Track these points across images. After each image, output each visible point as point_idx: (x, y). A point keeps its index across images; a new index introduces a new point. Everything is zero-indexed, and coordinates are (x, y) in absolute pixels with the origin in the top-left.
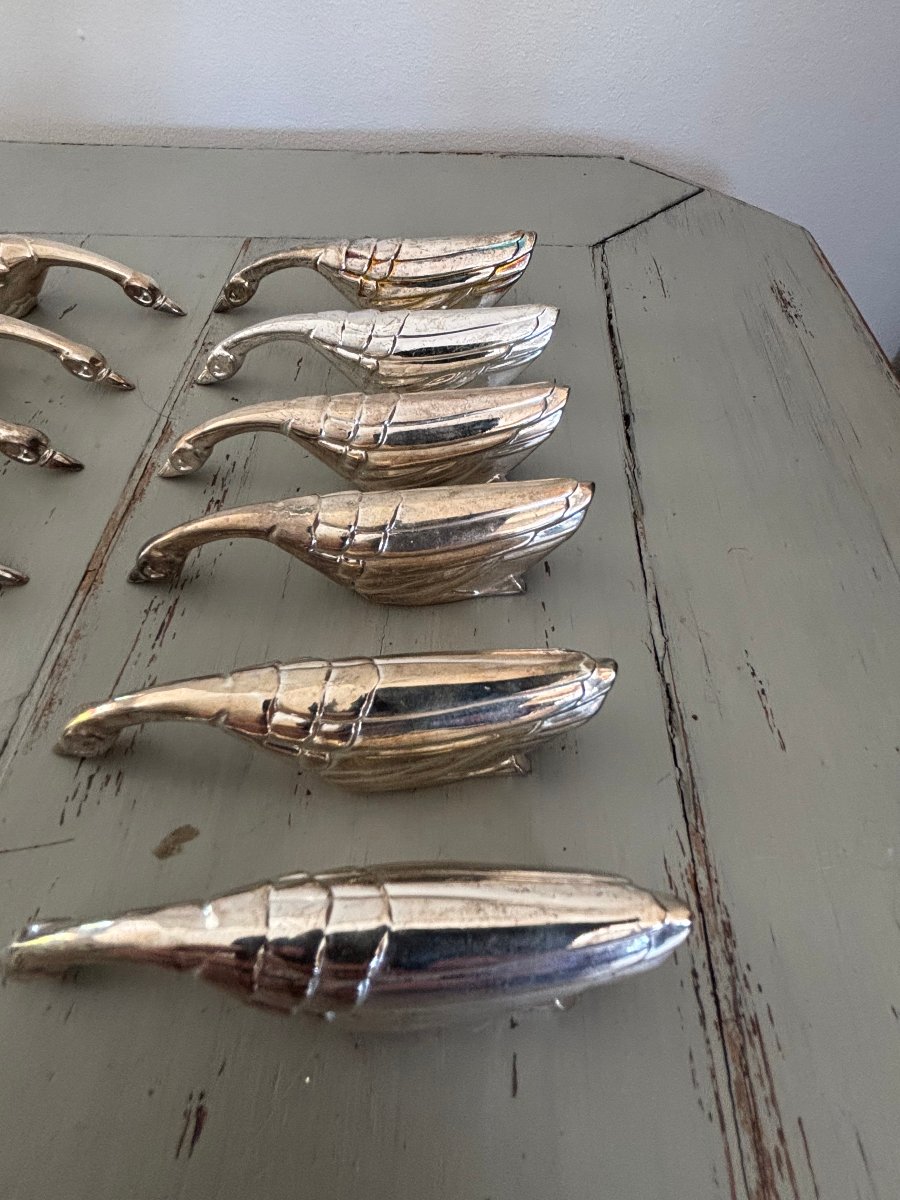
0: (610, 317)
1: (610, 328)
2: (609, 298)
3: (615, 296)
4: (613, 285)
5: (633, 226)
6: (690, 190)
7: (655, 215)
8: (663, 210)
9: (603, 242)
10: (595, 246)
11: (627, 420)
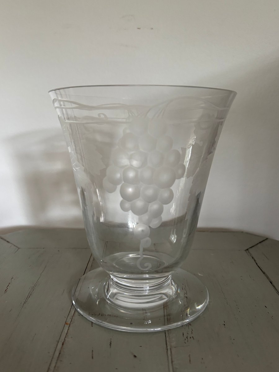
0: (257, 264)
1: (258, 266)
2: (255, 260)
3: (256, 259)
4: (254, 257)
5: (253, 246)
6: (264, 239)
7: (257, 244)
8: (260, 242)
9: (247, 249)
10: (246, 250)
11: (271, 282)
